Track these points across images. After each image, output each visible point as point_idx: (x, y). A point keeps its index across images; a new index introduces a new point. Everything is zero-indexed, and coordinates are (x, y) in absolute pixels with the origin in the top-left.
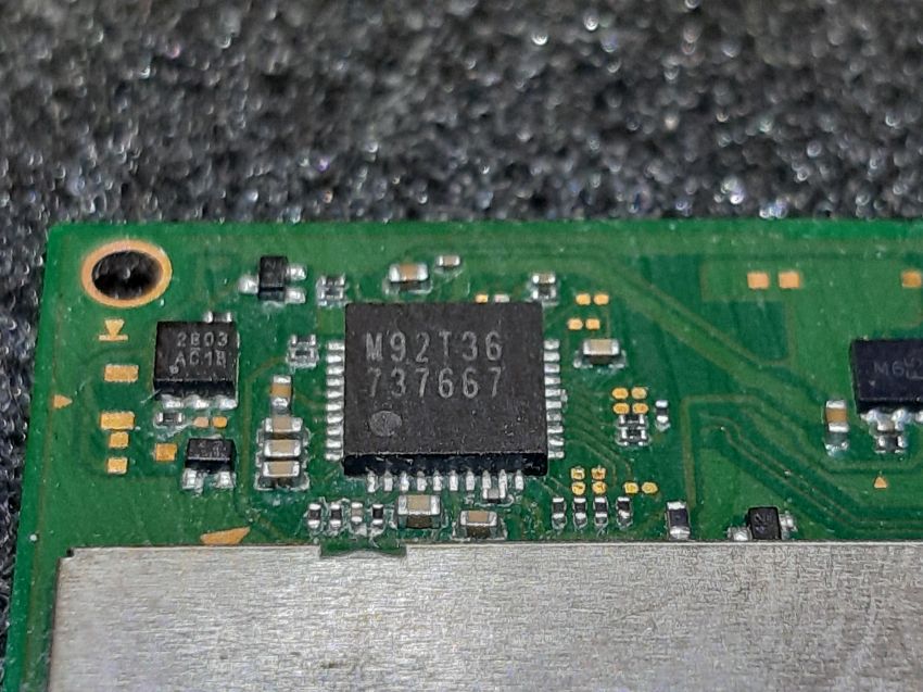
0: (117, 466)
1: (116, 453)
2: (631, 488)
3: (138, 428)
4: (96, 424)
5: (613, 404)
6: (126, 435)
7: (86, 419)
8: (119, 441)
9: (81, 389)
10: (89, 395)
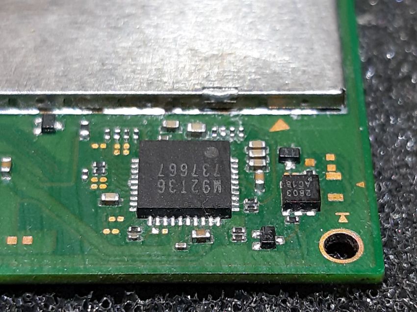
0: (330, 157)
1: (331, 162)
2: (103, 146)
3: (324, 172)
4: (343, 175)
5: (106, 182)
6: (328, 170)
7: (348, 177)
8: (331, 167)
9: (353, 190)
10: (348, 187)
